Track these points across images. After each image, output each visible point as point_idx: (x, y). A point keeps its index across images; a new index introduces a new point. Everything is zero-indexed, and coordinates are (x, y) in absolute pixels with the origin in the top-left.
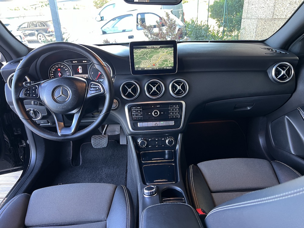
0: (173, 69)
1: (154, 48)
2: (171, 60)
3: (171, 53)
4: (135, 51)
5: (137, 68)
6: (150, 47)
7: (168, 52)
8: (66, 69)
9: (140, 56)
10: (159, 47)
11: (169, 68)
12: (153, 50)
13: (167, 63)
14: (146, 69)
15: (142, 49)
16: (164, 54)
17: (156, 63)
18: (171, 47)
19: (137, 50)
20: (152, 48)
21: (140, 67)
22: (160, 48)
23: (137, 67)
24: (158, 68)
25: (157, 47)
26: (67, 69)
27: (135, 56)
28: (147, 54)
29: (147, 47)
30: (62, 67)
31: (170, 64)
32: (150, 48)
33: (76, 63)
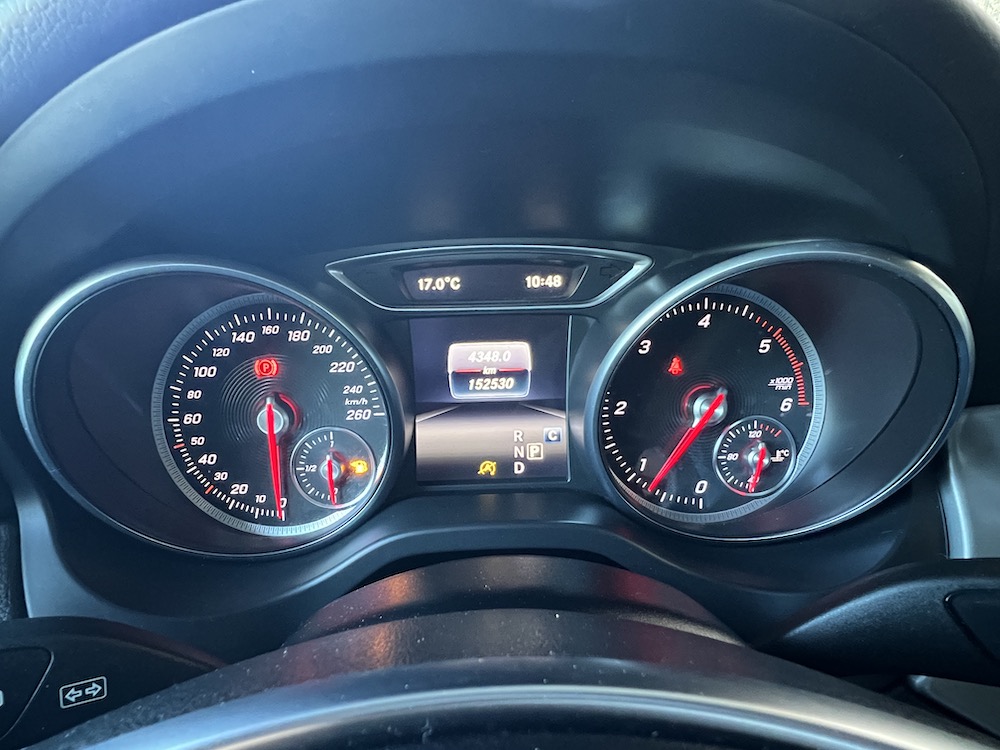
8: (337, 368)
26: (348, 367)
30: (295, 336)
33: (447, 297)
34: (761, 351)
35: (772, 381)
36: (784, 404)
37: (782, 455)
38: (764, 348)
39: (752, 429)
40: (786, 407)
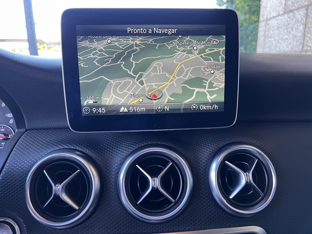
0: (223, 110)
1: (154, 34)
2: (217, 80)
3: (215, 55)
4: (83, 44)
5: (91, 107)
6: (141, 29)
7: (208, 51)
9: (102, 62)
10: (174, 31)
11: (209, 107)
12: (151, 40)
13: (202, 90)
14: (126, 110)
15: (110, 40)
16: (192, 57)
17: (160, 91)
18: (216, 34)
19: (91, 41)
20: (147, 34)
21: (103, 103)
22: (177, 34)
23: (91, 102)
24: (167, 108)
25: (165, 31)
27: (81, 65)
28: (129, 55)
29: (129, 29)
31: (211, 93)
32: (139, 35)
34: (2, 106)
35: (6, 115)
36: (10, 121)
37: (11, 136)
38: (3, 105)
39: (2, 129)
40: (11, 122)
